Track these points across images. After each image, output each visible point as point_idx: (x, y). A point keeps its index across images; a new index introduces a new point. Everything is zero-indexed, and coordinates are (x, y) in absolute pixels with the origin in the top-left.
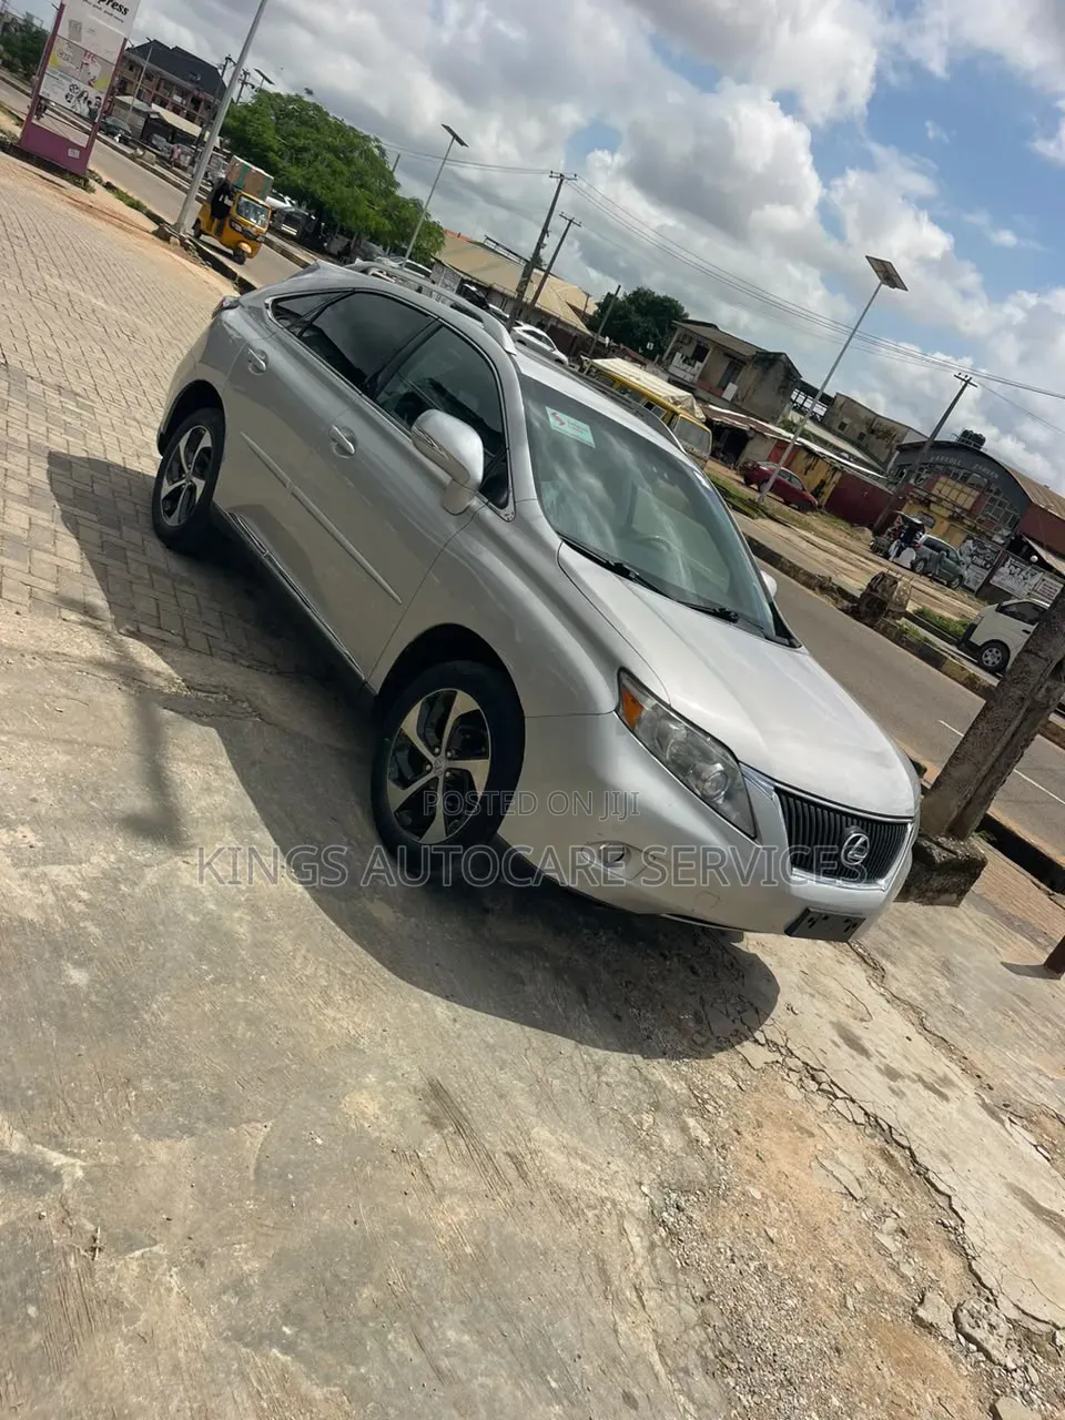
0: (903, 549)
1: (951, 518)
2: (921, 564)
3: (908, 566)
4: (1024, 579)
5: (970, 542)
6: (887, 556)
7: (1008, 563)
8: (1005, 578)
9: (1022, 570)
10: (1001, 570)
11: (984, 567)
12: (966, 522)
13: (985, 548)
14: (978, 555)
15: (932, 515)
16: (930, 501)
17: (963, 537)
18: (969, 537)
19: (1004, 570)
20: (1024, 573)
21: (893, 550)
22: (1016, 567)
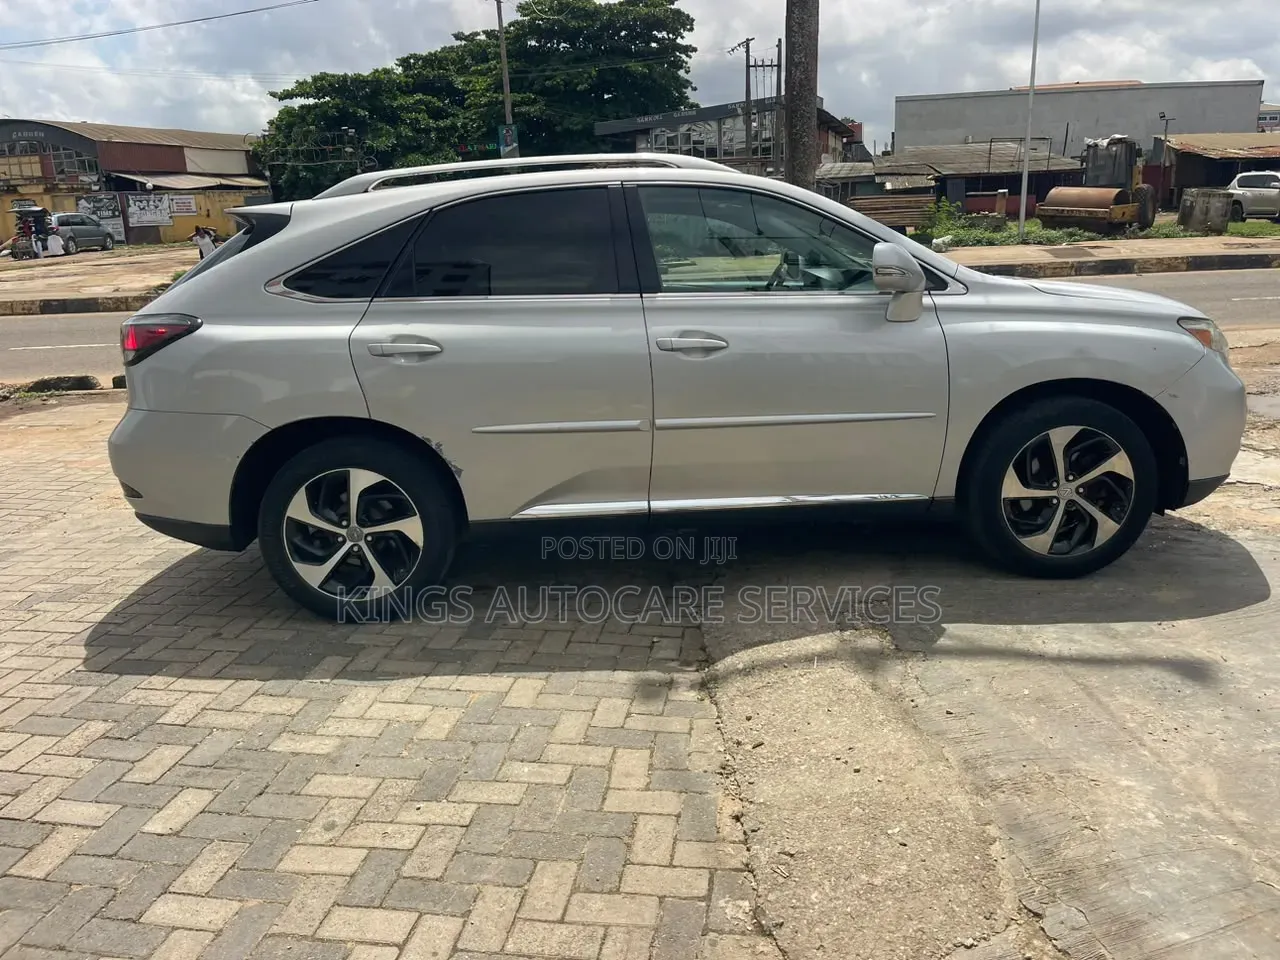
0: (46, 240)
1: (47, 191)
2: (71, 244)
3: (63, 252)
4: (156, 207)
5: (83, 202)
6: (36, 256)
7: (131, 202)
8: (141, 214)
9: (148, 201)
10: (131, 210)
11: (114, 216)
12: (61, 187)
13: (101, 200)
14: (99, 209)
15: (27, 197)
16: (15, 186)
17: (72, 201)
18: (78, 199)
19: (133, 209)
20: (151, 203)
21: (37, 247)
22: (141, 201)
